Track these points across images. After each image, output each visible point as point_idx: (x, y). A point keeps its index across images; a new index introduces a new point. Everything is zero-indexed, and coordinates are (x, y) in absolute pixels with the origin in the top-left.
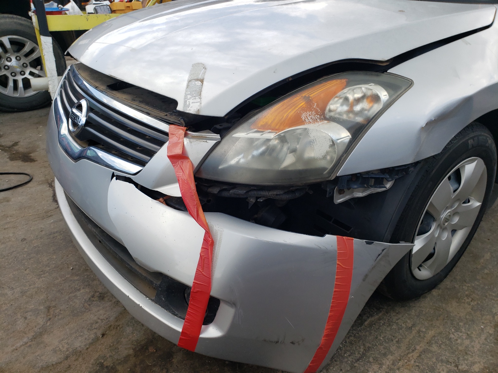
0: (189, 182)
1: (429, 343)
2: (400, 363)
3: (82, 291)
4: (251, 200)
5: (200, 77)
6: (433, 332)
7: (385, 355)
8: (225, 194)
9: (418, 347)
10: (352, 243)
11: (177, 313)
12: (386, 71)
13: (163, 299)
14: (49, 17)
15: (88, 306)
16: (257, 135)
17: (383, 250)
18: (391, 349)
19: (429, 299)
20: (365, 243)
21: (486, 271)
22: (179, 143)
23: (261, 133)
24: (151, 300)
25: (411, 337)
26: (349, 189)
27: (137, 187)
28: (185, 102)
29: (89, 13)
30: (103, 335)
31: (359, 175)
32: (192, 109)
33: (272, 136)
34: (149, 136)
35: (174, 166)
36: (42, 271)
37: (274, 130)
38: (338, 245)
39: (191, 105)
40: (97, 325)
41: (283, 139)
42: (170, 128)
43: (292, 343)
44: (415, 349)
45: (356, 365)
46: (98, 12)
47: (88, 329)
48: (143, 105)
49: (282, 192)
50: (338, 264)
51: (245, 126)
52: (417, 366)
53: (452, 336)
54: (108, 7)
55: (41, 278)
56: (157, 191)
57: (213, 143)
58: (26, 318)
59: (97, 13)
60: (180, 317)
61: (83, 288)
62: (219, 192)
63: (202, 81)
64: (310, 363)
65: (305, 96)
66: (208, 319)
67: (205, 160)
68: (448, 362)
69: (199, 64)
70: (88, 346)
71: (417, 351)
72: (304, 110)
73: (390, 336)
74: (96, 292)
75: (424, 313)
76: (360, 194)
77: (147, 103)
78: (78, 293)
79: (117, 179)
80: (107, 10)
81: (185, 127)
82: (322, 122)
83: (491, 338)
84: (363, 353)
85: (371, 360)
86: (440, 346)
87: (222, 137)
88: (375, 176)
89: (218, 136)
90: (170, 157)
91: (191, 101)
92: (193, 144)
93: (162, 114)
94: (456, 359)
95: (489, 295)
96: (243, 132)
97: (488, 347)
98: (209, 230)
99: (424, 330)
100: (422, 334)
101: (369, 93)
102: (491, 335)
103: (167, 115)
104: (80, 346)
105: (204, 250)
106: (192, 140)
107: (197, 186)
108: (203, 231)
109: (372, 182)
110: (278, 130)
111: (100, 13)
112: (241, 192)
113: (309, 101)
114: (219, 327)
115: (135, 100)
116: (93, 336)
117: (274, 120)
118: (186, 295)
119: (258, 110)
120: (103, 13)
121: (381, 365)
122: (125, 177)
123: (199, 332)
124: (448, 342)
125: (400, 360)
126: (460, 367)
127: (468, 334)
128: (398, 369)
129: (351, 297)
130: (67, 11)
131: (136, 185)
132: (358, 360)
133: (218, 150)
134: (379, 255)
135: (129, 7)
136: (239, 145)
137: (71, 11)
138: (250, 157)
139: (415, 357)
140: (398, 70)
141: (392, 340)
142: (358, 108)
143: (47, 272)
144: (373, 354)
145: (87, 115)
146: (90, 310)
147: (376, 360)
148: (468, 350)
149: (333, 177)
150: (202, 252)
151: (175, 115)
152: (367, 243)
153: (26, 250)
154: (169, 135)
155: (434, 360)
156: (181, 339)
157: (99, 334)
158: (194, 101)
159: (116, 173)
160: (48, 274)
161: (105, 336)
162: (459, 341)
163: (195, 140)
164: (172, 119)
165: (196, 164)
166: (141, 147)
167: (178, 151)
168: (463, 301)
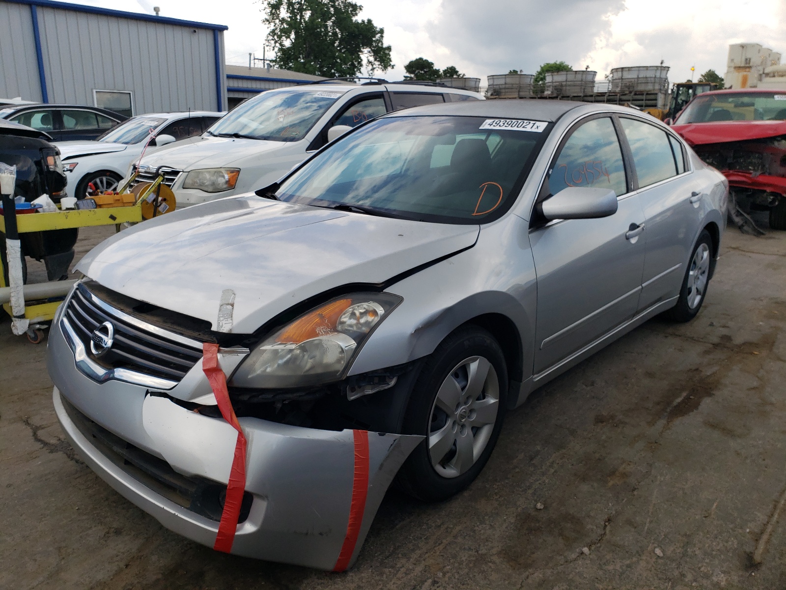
0: (223, 390)
1: (455, 537)
2: (427, 555)
3: (94, 529)
4: (278, 405)
5: (230, 302)
6: (460, 527)
7: (413, 550)
8: (255, 400)
9: (444, 541)
10: (367, 436)
11: (212, 516)
12: (382, 291)
13: (199, 505)
14: (19, 217)
15: (104, 542)
16: (282, 347)
17: (395, 441)
18: (419, 546)
19: (459, 500)
20: (378, 435)
21: (517, 470)
22: (214, 357)
23: (285, 345)
24: (186, 508)
25: (439, 534)
26: (360, 387)
27: (172, 401)
28: (219, 323)
29: (68, 209)
30: (127, 566)
31: (365, 375)
32: (225, 329)
33: (293, 346)
34: (183, 354)
35: (208, 378)
36: (42, 515)
37: (295, 341)
38: (354, 438)
39: (224, 325)
40: (118, 558)
41: (303, 349)
42: (204, 346)
43: (321, 534)
44: (442, 543)
45: (386, 561)
46: (80, 207)
47: (109, 562)
48: (175, 327)
49: (304, 394)
50: (355, 455)
51: (271, 339)
52: (442, 555)
53: (476, 528)
54: (93, 201)
55: (43, 521)
56: (192, 402)
57: (243, 355)
58: (35, 560)
59: (79, 209)
60: (216, 520)
61: (95, 526)
62: (249, 399)
63: (232, 305)
64: (339, 556)
65: (319, 314)
66: (243, 517)
67: (236, 372)
68: (470, 549)
69: (228, 290)
70: (112, 577)
71: (443, 544)
72: (318, 325)
73: (420, 535)
74: (110, 528)
75: (454, 512)
76: (369, 392)
77: (179, 325)
78: (90, 532)
79: (151, 396)
80: (91, 205)
81: (217, 344)
82: (332, 334)
83: (512, 526)
84: (393, 551)
85: (400, 555)
86: (464, 538)
87: (251, 351)
88: (379, 375)
89: (247, 350)
90: (204, 370)
91: (224, 322)
92: (225, 358)
93: (196, 334)
94: (477, 546)
95: (516, 490)
96: (269, 345)
97: (507, 533)
98: (242, 430)
99: (452, 526)
100: (449, 530)
101: (371, 309)
102: (511, 524)
103: (200, 334)
104: (103, 578)
105: (237, 450)
106: (224, 355)
107: (230, 394)
108: (237, 433)
109: (376, 380)
110: (299, 341)
111: (83, 209)
112: (269, 396)
113: (322, 317)
114: (253, 523)
115: (166, 323)
116: (115, 568)
117: (295, 333)
118: (220, 498)
119: (281, 326)
120: (87, 208)
121: (409, 559)
122: (160, 393)
123: (235, 530)
124: (472, 534)
125: (427, 553)
126: (480, 552)
127: (491, 525)
128: (424, 560)
129: (370, 485)
130: (41, 208)
131: (172, 399)
132: (388, 557)
133: (249, 361)
134: (392, 445)
135: (119, 200)
136: (266, 356)
137: (45, 207)
138: (276, 366)
139: (441, 549)
140: (391, 290)
141: (421, 538)
142: (362, 321)
143: (48, 515)
144: (403, 551)
145: (114, 338)
146: (107, 546)
147: (404, 555)
148: (490, 538)
149: (344, 378)
150: (236, 451)
151: (207, 334)
152: (380, 435)
153: (15, 495)
154: (204, 351)
155: (458, 549)
156: (217, 540)
157: (122, 565)
158: (226, 322)
159: (151, 390)
160: (49, 517)
161: (129, 567)
162: (482, 531)
163: (227, 355)
164: (206, 337)
165: (228, 376)
166: (175, 364)
167: (213, 365)
168: (492, 498)
